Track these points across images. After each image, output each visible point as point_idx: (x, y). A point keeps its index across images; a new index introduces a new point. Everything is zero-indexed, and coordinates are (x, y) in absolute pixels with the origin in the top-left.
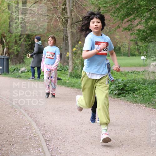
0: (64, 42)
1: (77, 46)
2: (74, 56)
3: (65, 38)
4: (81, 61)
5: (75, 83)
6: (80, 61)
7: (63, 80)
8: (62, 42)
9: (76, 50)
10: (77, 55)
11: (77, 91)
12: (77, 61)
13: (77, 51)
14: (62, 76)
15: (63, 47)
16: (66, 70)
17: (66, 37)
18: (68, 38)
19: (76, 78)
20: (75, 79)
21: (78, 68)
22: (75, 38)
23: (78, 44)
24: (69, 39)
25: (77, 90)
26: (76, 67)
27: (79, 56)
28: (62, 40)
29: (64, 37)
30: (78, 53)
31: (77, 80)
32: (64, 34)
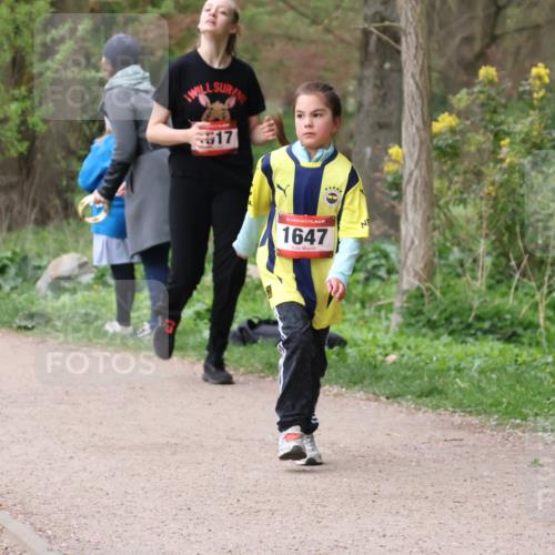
0: (369, 72)
1: (462, 98)
2: (442, 175)
3: (379, 39)
4: (494, 207)
5: (443, 372)
6: (486, 209)
7: (356, 345)
8: (355, 68)
9: (452, 131)
10: (460, 168)
11: (460, 427)
12: (458, 211)
13: (462, 133)
14: (350, 316)
15: (360, 105)
16: (382, 273)
17: (385, 30)
18: (398, 41)
19: (451, 333)
20: (446, 339)
21: (468, 264)
22: (451, 35)
23: (469, 85)
24: (403, 48)
25: (457, 419)
26: (456, 254)
27: (479, 175)
28: (357, 55)
29: (366, 33)
30: (473, 148)
31: (458, 349)
32: (369, 12)
